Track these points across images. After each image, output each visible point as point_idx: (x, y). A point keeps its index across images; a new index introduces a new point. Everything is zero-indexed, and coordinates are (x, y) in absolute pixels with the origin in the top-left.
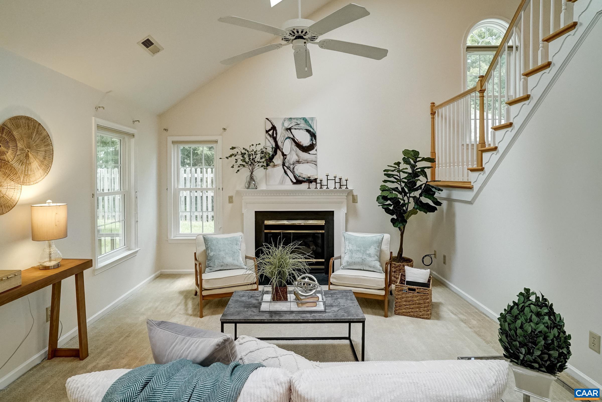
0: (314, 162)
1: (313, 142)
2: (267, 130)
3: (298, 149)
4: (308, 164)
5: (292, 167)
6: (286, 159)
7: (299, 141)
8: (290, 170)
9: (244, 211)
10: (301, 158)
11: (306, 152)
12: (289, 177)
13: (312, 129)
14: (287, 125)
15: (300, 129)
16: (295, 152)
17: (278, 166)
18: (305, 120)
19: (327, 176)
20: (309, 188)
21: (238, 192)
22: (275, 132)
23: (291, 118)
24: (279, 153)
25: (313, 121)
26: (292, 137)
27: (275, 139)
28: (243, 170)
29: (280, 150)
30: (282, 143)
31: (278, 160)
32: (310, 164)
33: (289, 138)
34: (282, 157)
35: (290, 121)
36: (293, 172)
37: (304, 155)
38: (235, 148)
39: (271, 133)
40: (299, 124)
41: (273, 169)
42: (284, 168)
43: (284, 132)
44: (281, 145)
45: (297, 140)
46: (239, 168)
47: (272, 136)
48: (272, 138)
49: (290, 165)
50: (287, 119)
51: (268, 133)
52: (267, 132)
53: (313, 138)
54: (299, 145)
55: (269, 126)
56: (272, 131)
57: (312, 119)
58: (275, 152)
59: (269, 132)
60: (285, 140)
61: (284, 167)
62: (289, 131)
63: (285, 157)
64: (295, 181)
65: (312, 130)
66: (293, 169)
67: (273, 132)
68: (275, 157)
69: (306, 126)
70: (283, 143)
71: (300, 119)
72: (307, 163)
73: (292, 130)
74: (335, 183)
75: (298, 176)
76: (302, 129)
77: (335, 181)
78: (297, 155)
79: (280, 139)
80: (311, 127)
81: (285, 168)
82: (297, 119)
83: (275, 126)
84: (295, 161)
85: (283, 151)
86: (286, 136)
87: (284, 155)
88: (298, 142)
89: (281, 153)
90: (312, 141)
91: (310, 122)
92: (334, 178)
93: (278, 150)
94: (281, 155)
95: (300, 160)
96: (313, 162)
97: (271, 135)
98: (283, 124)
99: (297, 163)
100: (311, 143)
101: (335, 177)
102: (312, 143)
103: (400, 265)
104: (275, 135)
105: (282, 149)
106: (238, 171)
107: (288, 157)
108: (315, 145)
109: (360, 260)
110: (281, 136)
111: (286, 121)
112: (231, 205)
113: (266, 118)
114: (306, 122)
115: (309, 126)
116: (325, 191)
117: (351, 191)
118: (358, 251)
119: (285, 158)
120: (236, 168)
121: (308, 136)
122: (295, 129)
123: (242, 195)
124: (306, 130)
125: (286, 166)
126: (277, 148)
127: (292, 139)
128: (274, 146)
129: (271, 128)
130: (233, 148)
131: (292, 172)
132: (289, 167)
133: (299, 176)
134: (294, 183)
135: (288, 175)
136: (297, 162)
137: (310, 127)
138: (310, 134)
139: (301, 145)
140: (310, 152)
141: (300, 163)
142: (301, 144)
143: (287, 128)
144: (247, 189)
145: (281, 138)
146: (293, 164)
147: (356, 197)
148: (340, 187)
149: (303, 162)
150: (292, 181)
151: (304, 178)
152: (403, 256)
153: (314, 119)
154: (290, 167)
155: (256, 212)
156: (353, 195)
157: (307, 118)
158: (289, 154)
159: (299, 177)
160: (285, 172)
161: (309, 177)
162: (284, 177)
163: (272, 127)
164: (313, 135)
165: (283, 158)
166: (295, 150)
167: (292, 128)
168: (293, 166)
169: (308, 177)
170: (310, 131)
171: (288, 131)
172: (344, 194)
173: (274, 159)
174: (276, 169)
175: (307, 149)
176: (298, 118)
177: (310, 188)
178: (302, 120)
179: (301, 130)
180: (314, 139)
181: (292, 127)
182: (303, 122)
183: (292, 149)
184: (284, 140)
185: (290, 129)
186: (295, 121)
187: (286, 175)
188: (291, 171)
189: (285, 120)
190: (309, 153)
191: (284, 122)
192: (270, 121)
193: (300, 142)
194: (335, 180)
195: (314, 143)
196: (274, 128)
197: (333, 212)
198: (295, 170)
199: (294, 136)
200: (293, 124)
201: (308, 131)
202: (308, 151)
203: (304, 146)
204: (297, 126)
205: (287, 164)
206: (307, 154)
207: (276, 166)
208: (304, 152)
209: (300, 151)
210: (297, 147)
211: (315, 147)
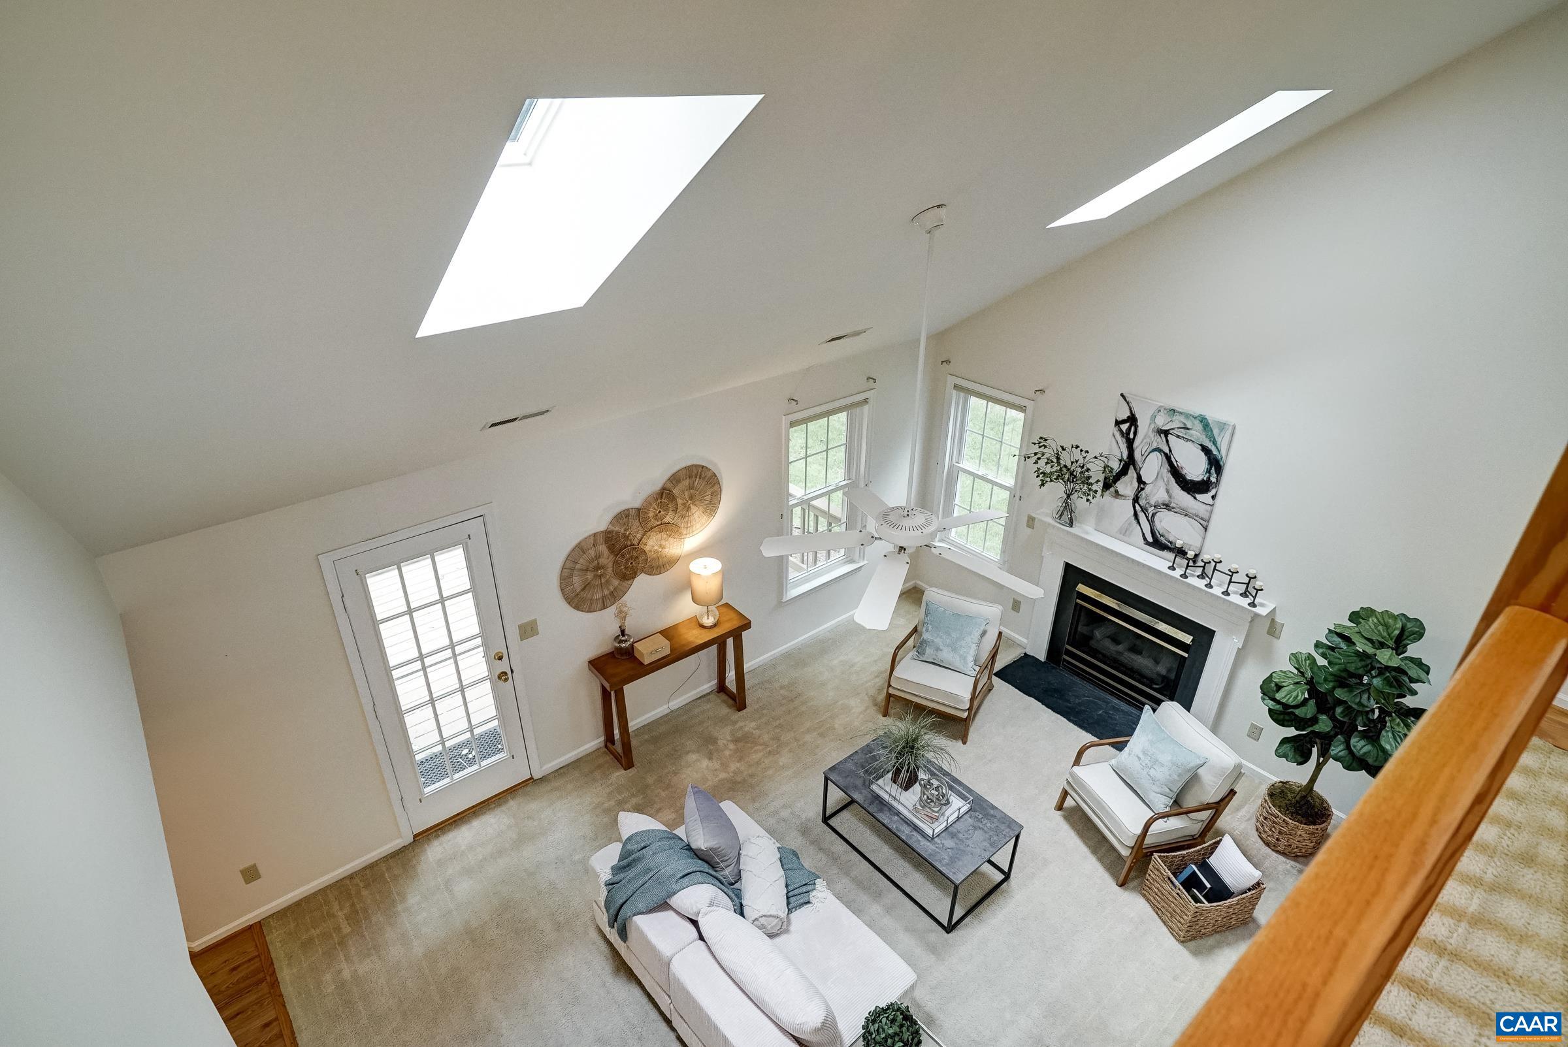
0: (1202, 519)
1: (1211, 478)
2: (1120, 419)
3: (1173, 480)
4: (1187, 517)
5: (1151, 510)
6: (1143, 492)
7: (1179, 465)
8: (1145, 514)
9: (1048, 552)
10: (1176, 501)
11: (1189, 493)
12: (1141, 529)
13: (1217, 448)
14: (1162, 422)
15: (1188, 440)
16: (1164, 484)
17: (1123, 498)
18: (1205, 423)
20: (1172, 567)
22: (1133, 428)
23: (1174, 411)
24: (1132, 472)
25: (1224, 431)
26: (1167, 451)
27: (1130, 444)
29: (1135, 469)
30: (1142, 455)
31: (1127, 486)
32: (1192, 520)
33: (1159, 450)
34: (1136, 484)
35: (1170, 416)
36: (1151, 522)
37: (1182, 498)
38: (1046, 439)
39: (1124, 427)
40: (1188, 429)
41: (1113, 500)
42: (1134, 507)
43: (1152, 436)
44: (1140, 459)
45: (1176, 461)
47: (1125, 435)
48: (1124, 440)
49: (1147, 506)
50: (1165, 409)
51: (1119, 427)
52: (1118, 423)
53: (1213, 468)
54: (1176, 473)
55: (1125, 414)
56: (1128, 424)
57: (1223, 426)
58: (1124, 472)
59: (1121, 426)
60: (1150, 452)
61: (1136, 505)
62: (1163, 436)
63: (1142, 486)
64: (1150, 540)
65: (1215, 452)
66: (1153, 515)
67: (1129, 429)
68: (1124, 479)
69: (1204, 437)
70: (1145, 457)
71: (1195, 417)
72: (1186, 515)
73: (1169, 435)
74: (1230, 582)
75: (1159, 532)
76: (1194, 442)
77: (1231, 579)
78: (1168, 491)
79: (1141, 447)
80: (1215, 443)
81: (1138, 508)
82: (1187, 415)
83: (1137, 416)
84: (1161, 501)
85: (1142, 473)
86: (1155, 446)
87: (1140, 480)
88: (1176, 465)
89: (1135, 476)
90: (1208, 474)
91: (1216, 432)
93: (1131, 467)
94: (1135, 480)
95: (1172, 505)
96: (1195, 518)
97: (1124, 432)
98: (1153, 418)
99: (1164, 507)
100: (1205, 479)
102: (1209, 478)
104: (1131, 436)
105: (1140, 468)
106: (1043, 483)
107: (1148, 489)
108: (1214, 486)
110: (1145, 441)
111: (1162, 413)
112: (1029, 530)
113: (1122, 395)
114: (1205, 428)
115: (1210, 441)
119: (1143, 489)
121: (1203, 460)
122: (1178, 437)
124: (1201, 445)
125: (1140, 505)
126: (1130, 462)
127: (1166, 454)
128: (1125, 457)
129: (1126, 418)
130: (1041, 440)
131: (1148, 520)
132: (1145, 509)
133: (1161, 533)
134: (1148, 543)
135: (1139, 523)
136: (1164, 504)
137: (1214, 443)
138: (1209, 459)
139: (1181, 474)
140: (1198, 496)
141: (1171, 510)
142: (1183, 473)
143: (1161, 430)
145: (1143, 444)
146: (1155, 506)
147: (1278, 627)
149: (1176, 511)
150: (1145, 539)
151: (1169, 542)
153: (1227, 427)
154: (1147, 510)
155: (1066, 564)
156: (1274, 620)
157: (1209, 421)
158: (1152, 483)
159: (1161, 536)
160: (1136, 515)
162: (1131, 524)
163: (1128, 417)
164: (1215, 464)
165: (1138, 487)
166: (1166, 480)
167: (1171, 432)
168: (1155, 511)
169: (1177, 544)
170: (1211, 451)
171: (1160, 436)
173: (1119, 482)
174: (1118, 502)
175: (1195, 488)
176: (1191, 415)
177: (1174, 568)
178: (1197, 422)
179: (1189, 443)
180: (1216, 471)
181: (1171, 429)
182: (1198, 426)
183: (1160, 474)
184: (1148, 451)
185: (1166, 433)
186: (1182, 419)
187: (1135, 522)
188: (1147, 517)
189: (1160, 411)
190: (1195, 498)
191: (1156, 414)
192: (1128, 403)
193: (1182, 468)
194: (1232, 576)
195: (1213, 480)
196: (1132, 420)
197: (1215, 631)
198: (1156, 519)
199: (1170, 451)
200: (1176, 424)
201: (1205, 450)
202: (1194, 492)
203: (1188, 478)
204: (1182, 430)
205: (1142, 502)
206: (1189, 496)
207: (1120, 497)
208: (1184, 490)
209: (1176, 485)
210: (1172, 474)
211: (1213, 488)
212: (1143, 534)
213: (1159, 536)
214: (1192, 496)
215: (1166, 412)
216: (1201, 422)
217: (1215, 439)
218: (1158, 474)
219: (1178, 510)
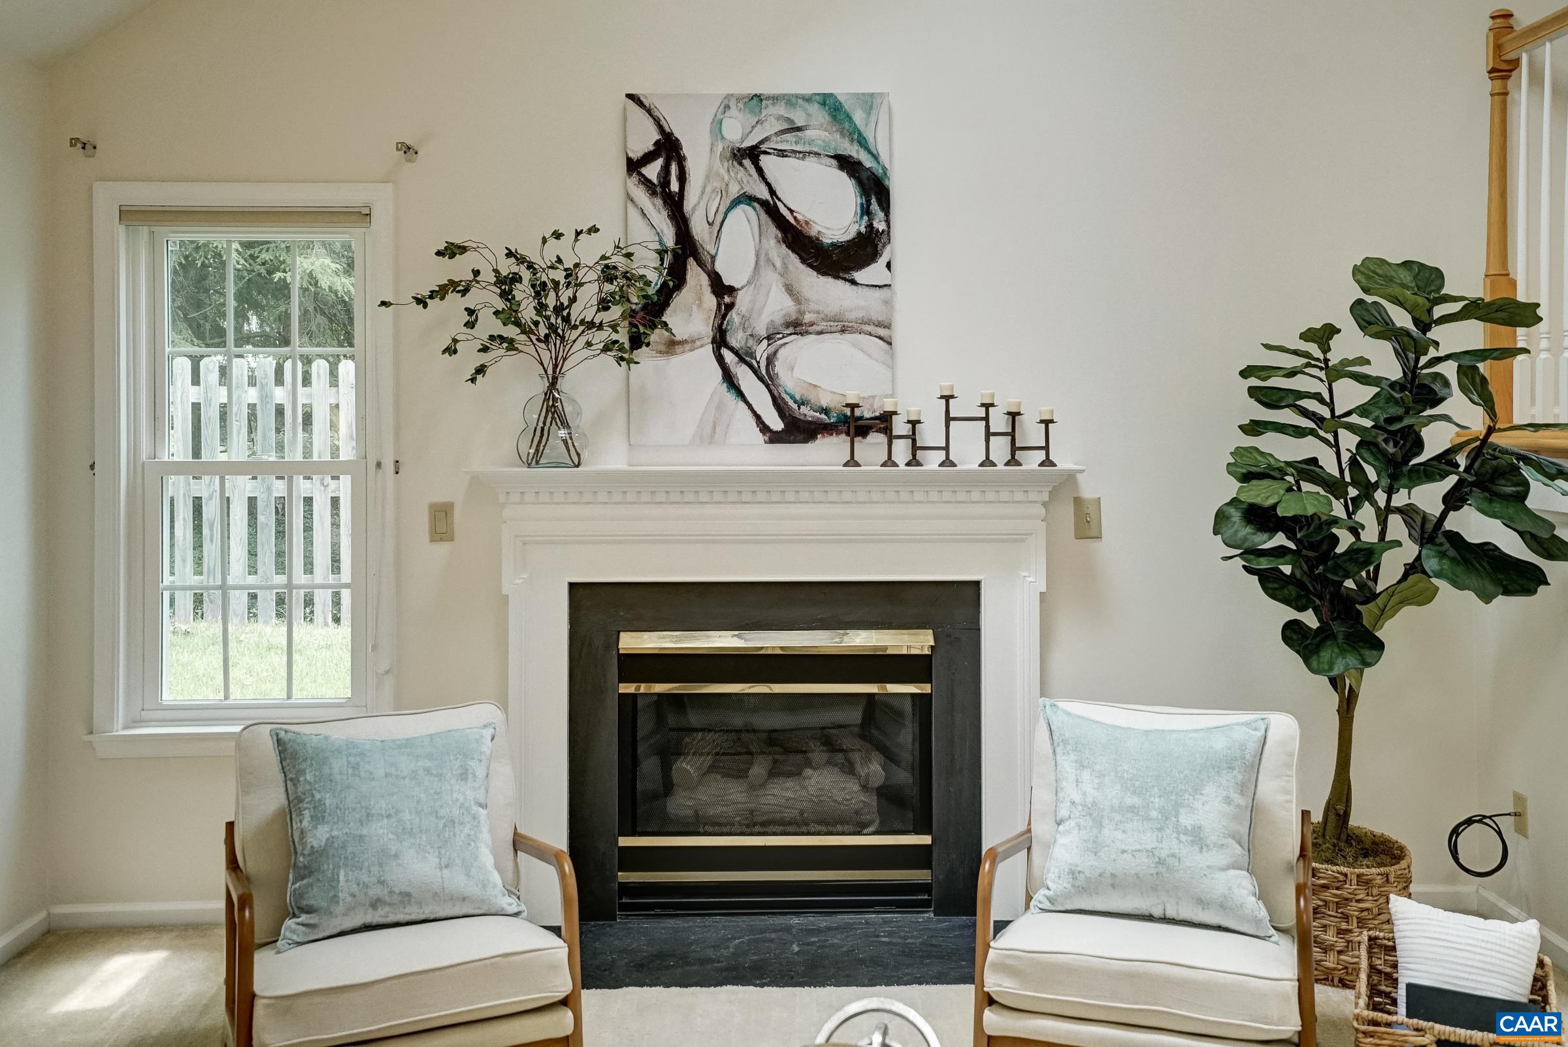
0: (879, 324)
1: (875, 224)
2: (636, 154)
3: (794, 259)
4: (847, 336)
5: (762, 351)
6: (734, 315)
7: (799, 217)
8: (751, 366)
9: (512, 583)
10: (813, 306)
11: (837, 277)
12: (750, 406)
13: (870, 152)
14: (737, 131)
15: (804, 155)
16: (776, 276)
17: (687, 347)
18: (832, 106)
19: (947, 398)
20: (852, 462)
21: (477, 483)
22: (674, 168)
23: (758, 97)
24: (696, 277)
25: (874, 112)
26: (764, 194)
27: (675, 206)
28: (504, 364)
29: (701, 264)
30: (711, 224)
31: (690, 313)
32: (857, 336)
33: (748, 199)
34: (711, 301)
35: (752, 111)
36: (768, 380)
37: (826, 293)
38: (463, 249)
39: (652, 171)
40: (799, 129)
41: (662, 361)
42: (720, 360)
43: (723, 172)
44: (706, 237)
46: (484, 358)
47: (659, 189)
48: (659, 202)
49: (751, 342)
50: (738, 100)
51: (640, 174)
52: (634, 166)
53: (873, 200)
54: (797, 239)
55: (644, 139)
56: (658, 163)
57: (869, 102)
58: (677, 277)
59: (645, 171)
60: (728, 211)
61: (724, 351)
62: (747, 162)
63: (727, 299)
64: (777, 424)
65: (868, 162)
66: (770, 361)
67: (666, 170)
68: (681, 300)
69: (838, 136)
70: (717, 226)
71: (808, 99)
72: (843, 331)
73: (762, 157)
74: (988, 434)
75: (792, 397)
76: (817, 154)
77: (987, 427)
78: (790, 289)
79: (703, 205)
80: (862, 143)
81: (729, 356)
82: (790, 100)
83: (677, 134)
84: (779, 320)
85: (719, 267)
86: (734, 191)
87: (720, 288)
88: (792, 221)
89: (705, 280)
90: (866, 218)
91: (858, 117)
92: (981, 413)
93: (691, 262)
94: (707, 289)
95: (808, 318)
96: (871, 328)
97: (655, 181)
98: (717, 126)
99: (791, 330)
100: (863, 230)
101: (987, 406)
102: (870, 226)
103: (1342, 878)
104: (675, 186)
105: (713, 258)
106: (481, 370)
107: (743, 301)
108: (884, 239)
109: (1143, 864)
110: (709, 189)
111: (733, 111)
112: (443, 548)
113: (630, 97)
114: (834, 117)
115: (852, 140)
116: (932, 481)
117: (1071, 478)
118: (1133, 809)
119: (730, 306)
120: (469, 357)
121: (846, 191)
122: (782, 153)
123: (502, 499)
124: (838, 157)
125: (732, 349)
126: (685, 251)
127: (764, 204)
128: (670, 242)
129: (652, 148)
130: (452, 251)
131: (761, 379)
132: (747, 354)
133: (798, 397)
134: (775, 438)
135: (740, 394)
136: (788, 325)
137: (859, 142)
138: (860, 183)
139: (809, 238)
140: (858, 276)
141: (808, 333)
142: (813, 233)
143: (739, 150)
144: (529, 465)
145: (706, 197)
146: (769, 338)
147: (1091, 510)
148: (1013, 455)
149: (819, 329)
150: (764, 428)
151: (826, 411)
152: (1353, 822)
153: (877, 101)
154: (752, 355)
155: (572, 586)
156: (1078, 501)
157: (839, 98)
158: (749, 283)
159: (802, 403)
160: (729, 379)
161: (853, 407)
162: (720, 407)
163: (657, 143)
164: (874, 189)
165: (719, 305)
166: (778, 263)
167: (763, 147)
168: (771, 349)
169: (847, 405)
170: (859, 163)
171: (741, 164)
172: (1033, 496)
173: (669, 311)
174: (679, 361)
175: (842, 259)
176: (797, 96)
177: (857, 465)
178: (814, 109)
179: (811, 162)
180: (880, 205)
181: (762, 142)
182: (819, 116)
183: (762, 257)
184: (722, 209)
185: (753, 154)
186: (781, 109)
187: (730, 397)
188: (756, 372)
189: (727, 107)
190: (853, 282)
191: (719, 116)
192: (649, 111)
193: (807, 223)
194: (986, 419)
195: (880, 226)
196: (668, 147)
197: (977, 584)
198: (779, 368)
199: (772, 192)
200: (771, 127)
201: (846, 163)
202: (849, 269)
203: (827, 241)
204: (788, 136)
205: (736, 339)
206: (840, 283)
207: (678, 349)
208: (824, 274)
209: (802, 267)
210: (789, 247)
211: (884, 246)
212: (758, 417)
213: (795, 406)
214: (845, 280)
215: (741, 105)
216: (824, 104)
217: (860, 134)
218: (757, 256)
219: (822, 326)
